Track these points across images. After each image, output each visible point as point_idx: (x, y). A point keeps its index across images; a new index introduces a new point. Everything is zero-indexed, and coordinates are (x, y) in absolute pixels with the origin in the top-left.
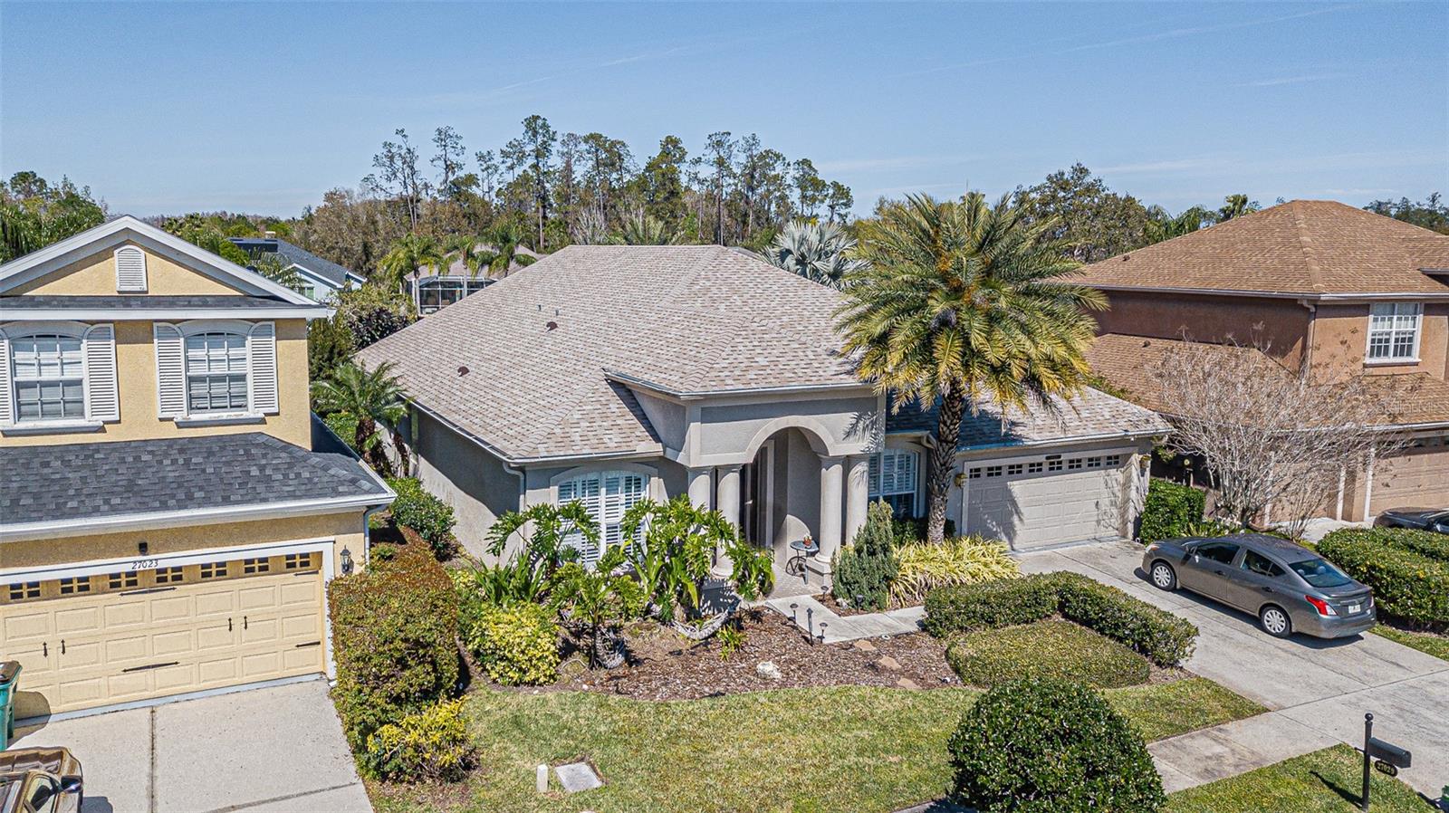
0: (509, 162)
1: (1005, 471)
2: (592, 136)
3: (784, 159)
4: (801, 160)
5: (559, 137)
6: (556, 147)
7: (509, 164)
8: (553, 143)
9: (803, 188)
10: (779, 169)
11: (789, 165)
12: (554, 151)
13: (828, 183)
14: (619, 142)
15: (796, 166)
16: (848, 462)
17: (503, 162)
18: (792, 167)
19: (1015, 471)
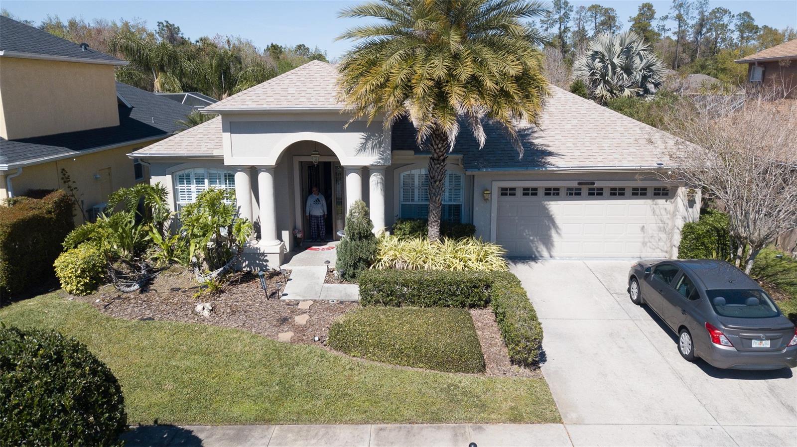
0: (545, 26)
1: (541, 192)
2: (593, 6)
3: (730, 13)
4: (742, 12)
5: (575, 9)
6: (573, 15)
7: (544, 28)
8: (571, 13)
9: (742, 32)
10: (726, 19)
11: (733, 16)
12: (571, 17)
13: (760, 26)
14: (610, 9)
15: (739, 17)
16: (365, 172)
17: (542, 27)
18: (735, 18)
19: (553, 193)
